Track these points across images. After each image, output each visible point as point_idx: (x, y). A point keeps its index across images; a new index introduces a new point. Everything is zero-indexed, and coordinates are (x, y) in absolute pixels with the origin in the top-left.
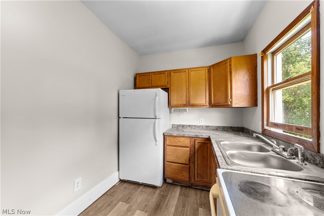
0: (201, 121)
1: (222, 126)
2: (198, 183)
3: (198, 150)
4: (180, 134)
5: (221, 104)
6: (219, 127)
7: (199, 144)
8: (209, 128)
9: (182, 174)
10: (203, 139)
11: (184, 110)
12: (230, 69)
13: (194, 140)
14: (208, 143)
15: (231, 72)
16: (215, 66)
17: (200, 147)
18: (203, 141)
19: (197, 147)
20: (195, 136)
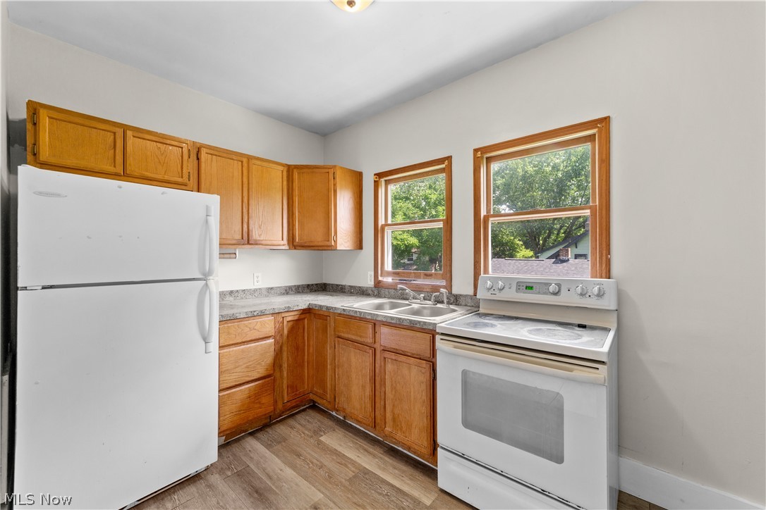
0: (256, 279)
1: (295, 286)
2: (289, 404)
3: (288, 337)
4: (254, 312)
5: (316, 244)
6: (290, 288)
7: (290, 324)
8: (272, 292)
9: (260, 403)
10: (296, 313)
11: (230, 254)
12: (335, 185)
13: (282, 319)
14: (305, 318)
15: (335, 191)
16: (305, 170)
17: (291, 330)
18: (296, 318)
19: (286, 332)
20: (286, 310)
